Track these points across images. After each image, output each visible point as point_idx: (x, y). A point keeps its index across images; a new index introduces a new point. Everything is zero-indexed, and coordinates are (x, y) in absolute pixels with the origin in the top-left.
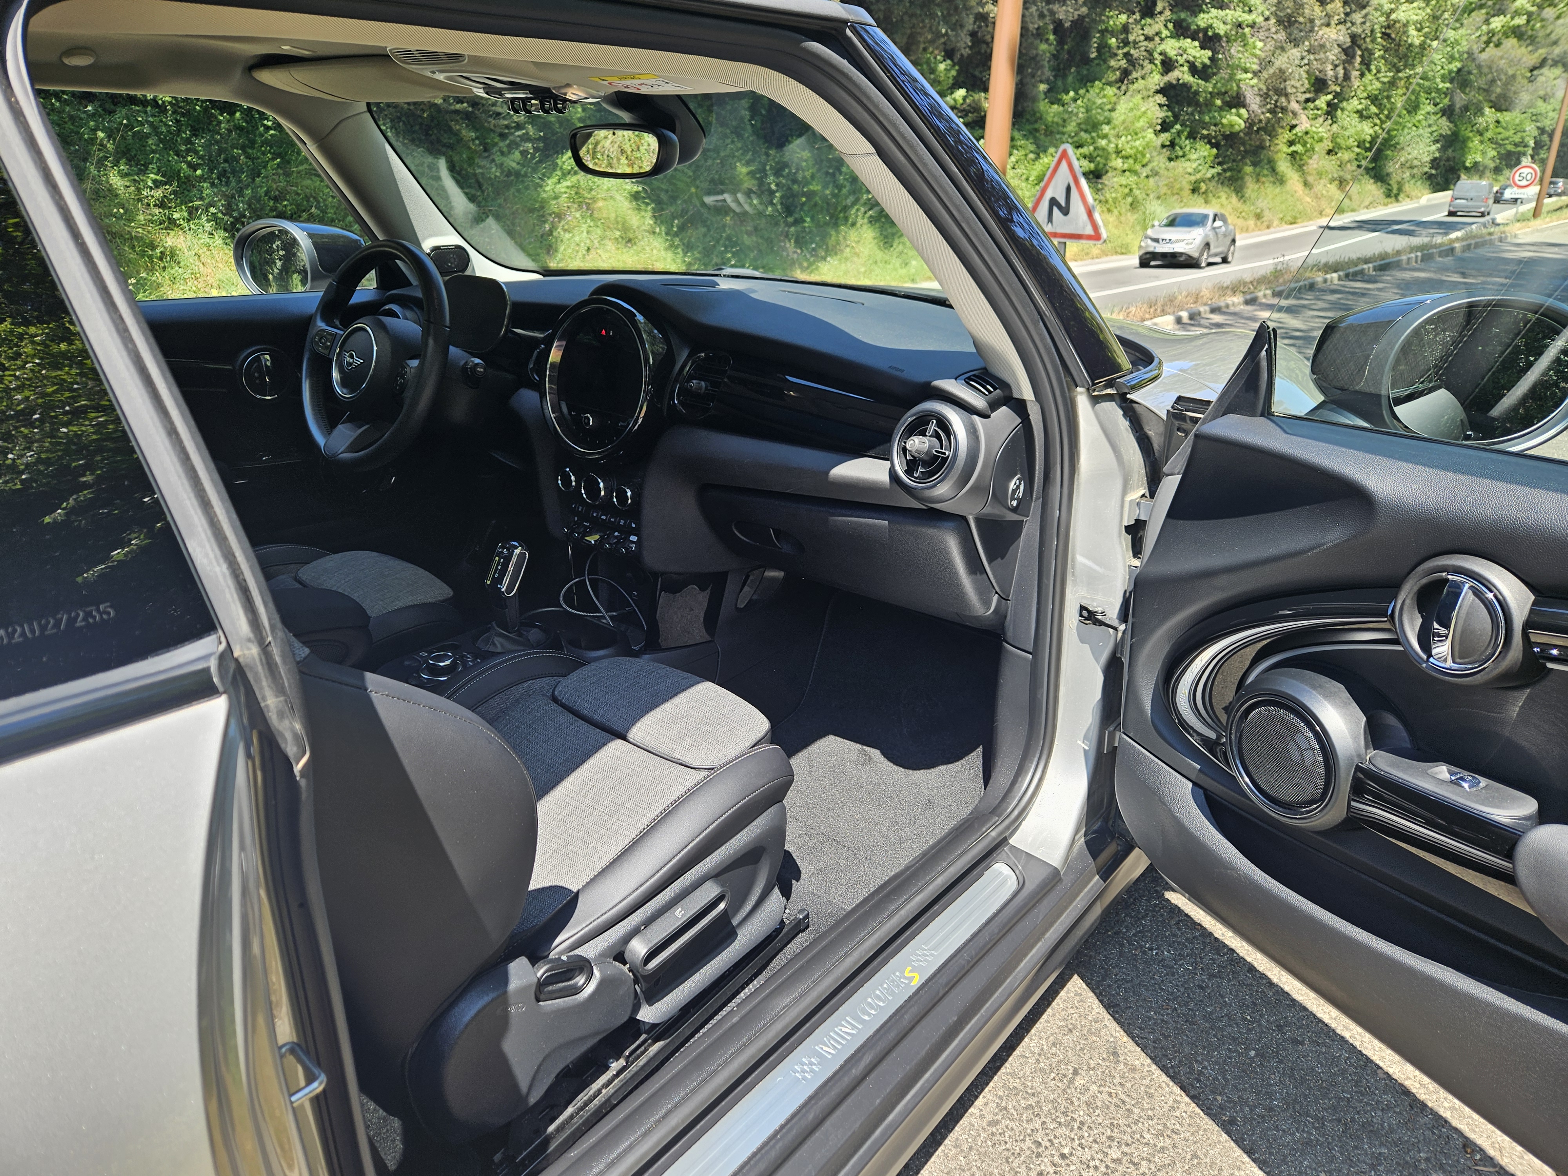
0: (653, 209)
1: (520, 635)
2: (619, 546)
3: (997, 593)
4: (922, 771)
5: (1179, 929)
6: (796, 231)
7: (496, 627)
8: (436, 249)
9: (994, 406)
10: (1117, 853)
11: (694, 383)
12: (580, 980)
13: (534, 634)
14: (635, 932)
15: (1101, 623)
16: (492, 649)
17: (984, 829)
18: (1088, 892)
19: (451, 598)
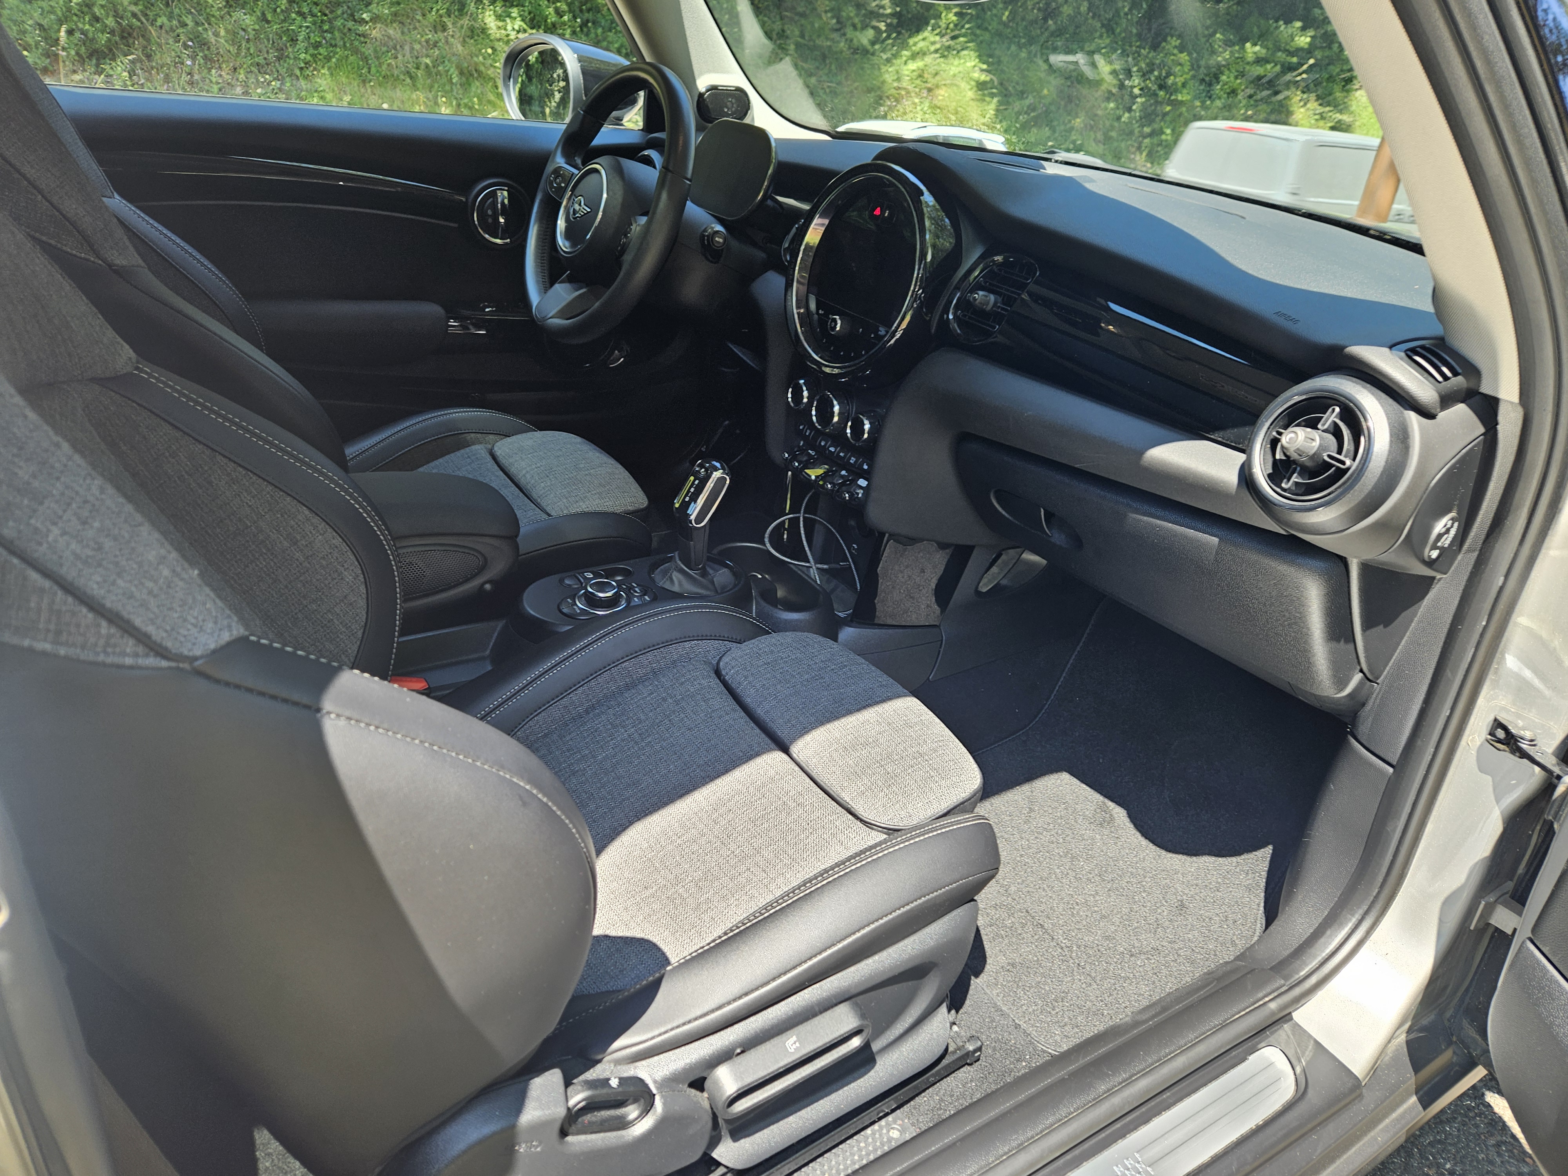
0: (999, 101)
1: (704, 574)
2: (844, 488)
3: (1361, 671)
4: (1180, 856)
5: (1499, 1155)
6: (1152, 144)
7: (677, 559)
8: (714, 88)
9: (1447, 400)
10: (1449, 1066)
11: (980, 295)
12: (632, 1112)
13: (722, 576)
14: (725, 1056)
15: (1524, 755)
16: (667, 586)
17: (1260, 995)
18: (1397, 1120)
19: (642, 510)
